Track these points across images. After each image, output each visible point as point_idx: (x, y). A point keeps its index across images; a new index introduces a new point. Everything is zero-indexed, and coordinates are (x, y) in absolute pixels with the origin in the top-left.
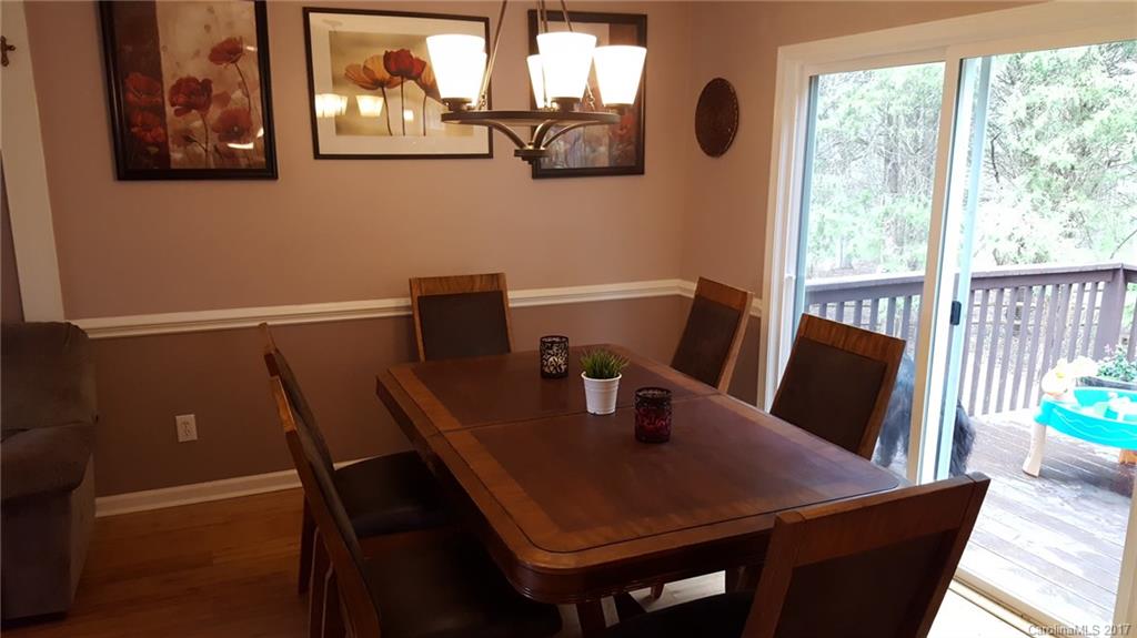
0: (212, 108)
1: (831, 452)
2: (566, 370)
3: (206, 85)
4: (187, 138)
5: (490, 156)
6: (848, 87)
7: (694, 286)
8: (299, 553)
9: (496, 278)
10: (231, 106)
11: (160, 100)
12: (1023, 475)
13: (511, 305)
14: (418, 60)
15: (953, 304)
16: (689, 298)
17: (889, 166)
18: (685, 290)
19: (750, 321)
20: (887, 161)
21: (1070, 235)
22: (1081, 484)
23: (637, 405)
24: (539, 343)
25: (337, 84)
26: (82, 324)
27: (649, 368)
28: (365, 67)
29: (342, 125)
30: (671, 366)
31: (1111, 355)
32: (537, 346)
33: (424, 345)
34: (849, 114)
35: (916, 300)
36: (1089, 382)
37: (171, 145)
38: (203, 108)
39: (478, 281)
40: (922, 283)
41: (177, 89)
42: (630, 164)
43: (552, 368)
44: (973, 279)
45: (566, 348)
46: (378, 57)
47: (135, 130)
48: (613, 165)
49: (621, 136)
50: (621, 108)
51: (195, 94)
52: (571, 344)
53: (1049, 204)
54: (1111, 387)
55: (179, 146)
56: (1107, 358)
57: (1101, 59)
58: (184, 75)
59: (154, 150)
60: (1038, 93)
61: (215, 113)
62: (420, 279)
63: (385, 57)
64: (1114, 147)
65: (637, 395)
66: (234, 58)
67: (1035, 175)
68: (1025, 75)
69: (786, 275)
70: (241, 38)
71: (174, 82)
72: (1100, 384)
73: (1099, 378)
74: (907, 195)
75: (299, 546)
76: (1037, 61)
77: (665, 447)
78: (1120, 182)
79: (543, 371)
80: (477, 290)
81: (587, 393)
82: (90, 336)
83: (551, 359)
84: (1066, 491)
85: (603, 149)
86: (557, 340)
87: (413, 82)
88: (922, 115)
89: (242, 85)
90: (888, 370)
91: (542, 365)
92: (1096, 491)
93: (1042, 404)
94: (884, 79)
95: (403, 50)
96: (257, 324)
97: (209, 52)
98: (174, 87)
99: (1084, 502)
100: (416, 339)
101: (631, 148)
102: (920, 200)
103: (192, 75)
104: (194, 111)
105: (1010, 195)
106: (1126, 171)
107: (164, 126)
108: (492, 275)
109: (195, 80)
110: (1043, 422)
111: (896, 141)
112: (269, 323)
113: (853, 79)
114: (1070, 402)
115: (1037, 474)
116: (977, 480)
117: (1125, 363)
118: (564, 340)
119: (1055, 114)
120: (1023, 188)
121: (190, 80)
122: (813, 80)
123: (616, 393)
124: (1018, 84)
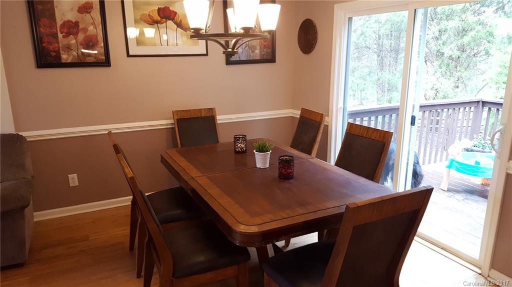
0: (80, 34)
1: (363, 181)
2: (246, 150)
3: (76, 24)
4: (68, 48)
5: (207, 55)
6: (362, 22)
7: (299, 112)
8: (129, 233)
9: (211, 110)
10: (88, 33)
11: (55, 31)
12: (441, 190)
13: (218, 122)
14: (173, 11)
15: (412, 117)
16: (297, 118)
17: (380, 58)
18: (294, 114)
19: (324, 127)
20: (379, 56)
21: (458, 87)
22: (464, 193)
23: (279, 163)
24: (233, 138)
25: (137, 22)
26: (24, 134)
27: (282, 148)
28: (149, 15)
29: (140, 41)
30: (291, 147)
31: (476, 139)
32: (232, 140)
33: (180, 140)
34: (361, 35)
35: (394, 116)
36: (467, 150)
37: (61, 52)
38: (76, 34)
39: (203, 111)
40: (398, 109)
41: (63, 26)
42: (270, 58)
43: (239, 149)
44: (420, 106)
45: (246, 140)
46: (155, 10)
48: (262, 58)
49: (265, 46)
50: (270, 32)
51: (72, 28)
52: (248, 138)
53: (448, 73)
54: (477, 152)
55: (65, 52)
56: (475, 140)
57: (471, 9)
58: (66, 20)
59: (53, 54)
60: (444, 24)
61: (81, 36)
62: (177, 111)
63: (158, 10)
64: (476, 48)
65: (279, 159)
66: (89, 11)
67: (442, 61)
68: (438, 16)
69: (339, 107)
70: (92, 2)
71: (62, 23)
72: (472, 151)
73: (472, 148)
74: (387, 71)
75: (129, 231)
76: (443, 10)
77: (292, 181)
78: (478, 64)
79: (235, 150)
80: (203, 116)
81: (256, 159)
82: (28, 140)
83: (239, 145)
84: (459, 197)
85: (257, 51)
86: (241, 136)
87: (171, 21)
88: (393, 35)
89: (93, 24)
90: (386, 145)
91: (235, 148)
92: (471, 196)
93: (448, 159)
94: (376, 19)
95: (166, 7)
96: (107, 132)
97: (77, 9)
98: (61, 25)
99: (466, 201)
100: (176, 138)
101: (270, 50)
102: (393, 73)
103: (70, 19)
104: (71, 36)
105: (431, 70)
106: (481, 59)
107: (58, 42)
108: (210, 109)
109: (71, 22)
110: (449, 167)
111: (382, 46)
112: (113, 132)
113: (363, 19)
114: (460, 159)
115: (446, 190)
116: (428, 188)
117: (483, 142)
118: (244, 137)
119: (451, 33)
120: (437, 67)
121: (69, 22)
122: (350, 19)
123: (269, 159)
124: (435, 20)
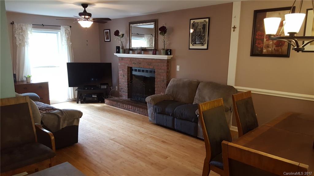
4: (268, 46)
11: (263, 37)
37: (264, 48)
47: (256, 44)
59: (260, 49)
107: (263, 43)
